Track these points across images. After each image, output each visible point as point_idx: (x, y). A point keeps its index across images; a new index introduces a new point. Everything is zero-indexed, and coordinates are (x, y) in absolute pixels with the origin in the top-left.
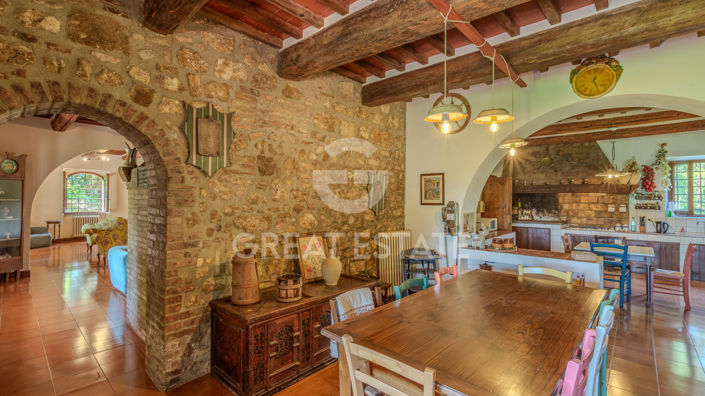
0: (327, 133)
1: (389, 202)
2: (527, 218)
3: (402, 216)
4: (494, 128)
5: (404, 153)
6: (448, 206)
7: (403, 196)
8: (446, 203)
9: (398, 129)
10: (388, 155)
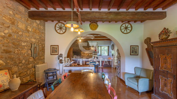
0: (11, 25)
1: (39, 54)
2: (75, 57)
3: (44, 59)
4: (79, 33)
5: (45, 38)
6: (60, 55)
7: (44, 52)
8: (59, 54)
9: (43, 30)
10: (39, 38)
